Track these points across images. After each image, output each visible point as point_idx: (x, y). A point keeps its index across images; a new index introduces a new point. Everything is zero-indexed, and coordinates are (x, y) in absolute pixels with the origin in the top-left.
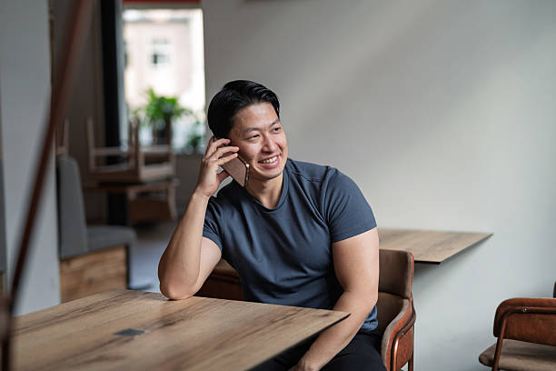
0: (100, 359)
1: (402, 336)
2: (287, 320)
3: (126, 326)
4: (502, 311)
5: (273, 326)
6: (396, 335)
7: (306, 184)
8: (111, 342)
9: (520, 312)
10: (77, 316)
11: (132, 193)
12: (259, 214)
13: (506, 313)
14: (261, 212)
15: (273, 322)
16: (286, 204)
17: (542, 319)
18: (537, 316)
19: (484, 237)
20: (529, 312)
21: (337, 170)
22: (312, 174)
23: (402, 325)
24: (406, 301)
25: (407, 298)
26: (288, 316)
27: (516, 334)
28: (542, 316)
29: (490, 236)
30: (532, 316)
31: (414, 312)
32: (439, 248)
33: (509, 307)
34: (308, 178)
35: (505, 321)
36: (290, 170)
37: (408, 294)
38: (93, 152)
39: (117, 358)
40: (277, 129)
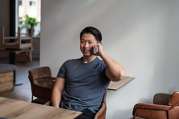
1: (101, 117)
4: (136, 107)
6: (99, 117)
9: (142, 108)
11: (17, 53)
13: (137, 108)
17: (149, 111)
18: (147, 110)
19: (133, 79)
20: (145, 108)
23: (101, 113)
25: (104, 103)
26: (60, 113)
27: (140, 116)
28: (149, 110)
30: (146, 110)
31: (106, 108)
33: (138, 106)
35: (137, 111)
38: (4, 38)
40: (91, 42)
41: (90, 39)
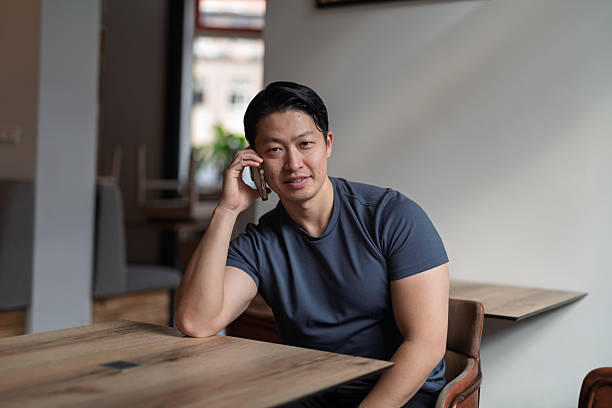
0: (71, 391)
1: (462, 401)
2: (314, 365)
3: (117, 358)
4: (590, 382)
5: (295, 370)
6: (454, 399)
7: (360, 208)
8: (92, 373)
10: (66, 344)
11: (184, 232)
12: (303, 244)
13: (594, 385)
14: (305, 241)
15: (296, 366)
16: (335, 231)
21: (398, 194)
22: (368, 197)
23: (463, 388)
24: (471, 361)
25: (474, 358)
26: (317, 361)
29: (585, 295)
31: (480, 375)
32: (519, 304)
33: (600, 378)
34: (364, 202)
35: (593, 395)
36: (343, 192)
37: (474, 352)
38: (144, 184)
39: (92, 391)
40: (306, 143)
41: (300, 133)
